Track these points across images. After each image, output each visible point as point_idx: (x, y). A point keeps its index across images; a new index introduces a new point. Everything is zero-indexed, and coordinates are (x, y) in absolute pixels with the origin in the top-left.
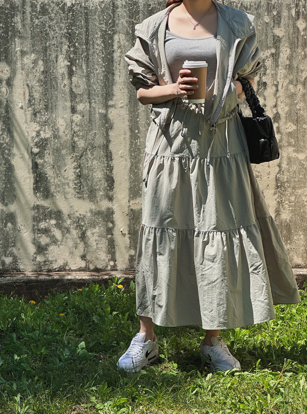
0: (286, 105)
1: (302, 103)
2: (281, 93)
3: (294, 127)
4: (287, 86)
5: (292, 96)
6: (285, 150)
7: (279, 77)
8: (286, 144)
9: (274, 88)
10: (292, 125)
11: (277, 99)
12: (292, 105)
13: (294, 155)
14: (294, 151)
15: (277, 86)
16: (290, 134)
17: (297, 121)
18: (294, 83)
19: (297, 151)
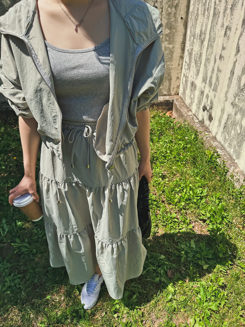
0: (166, 19)
1: (173, 18)
2: (164, 13)
3: (169, 31)
4: (167, 9)
5: (169, 14)
6: (164, 43)
7: (163, 3)
8: (165, 40)
9: (161, 10)
10: (168, 30)
11: (162, 16)
12: (169, 19)
13: (167, 46)
14: (168, 44)
15: (162, 8)
16: (167, 35)
17: (170, 28)
18: (171, 7)
19: (169, 44)
